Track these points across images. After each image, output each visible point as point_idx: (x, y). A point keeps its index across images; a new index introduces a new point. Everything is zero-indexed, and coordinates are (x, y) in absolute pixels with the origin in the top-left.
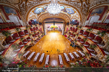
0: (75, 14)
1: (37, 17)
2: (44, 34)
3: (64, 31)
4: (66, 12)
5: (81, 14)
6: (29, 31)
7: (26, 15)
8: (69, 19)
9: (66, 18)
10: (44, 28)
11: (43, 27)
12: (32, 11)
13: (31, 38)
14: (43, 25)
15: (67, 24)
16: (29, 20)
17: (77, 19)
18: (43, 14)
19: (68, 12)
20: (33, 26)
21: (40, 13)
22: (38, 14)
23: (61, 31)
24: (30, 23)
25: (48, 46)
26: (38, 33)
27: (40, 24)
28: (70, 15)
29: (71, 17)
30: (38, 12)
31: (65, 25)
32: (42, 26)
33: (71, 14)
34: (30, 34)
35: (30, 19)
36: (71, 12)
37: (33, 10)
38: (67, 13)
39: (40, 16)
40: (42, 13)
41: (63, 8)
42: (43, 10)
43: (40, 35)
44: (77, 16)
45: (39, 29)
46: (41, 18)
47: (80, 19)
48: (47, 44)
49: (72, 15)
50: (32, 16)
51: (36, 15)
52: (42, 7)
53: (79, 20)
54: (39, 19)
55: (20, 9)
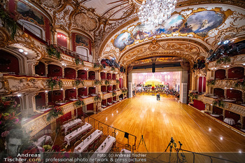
0: (228, 21)
1: (118, 55)
2: (126, 95)
4: (190, 30)
6: (98, 76)
7: (101, 46)
8: (202, 50)
9: (191, 49)
10: (128, 82)
11: (127, 77)
12: (110, 39)
13: (96, 92)
14: (128, 74)
15: (195, 66)
16: (103, 57)
18: (131, 49)
19: (194, 30)
20: (107, 70)
21: (125, 45)
22: (121, 49)
23: (173, 94)
24: (103, 61)
26: (114, 87)
27: (122, 70)
28: (205, 36)
29: (211, 41)
30: (122, 44)
31: (189, 72)
32: (125, 76)
34: (97, 82)
35: (105, 55)
36: (206, 26)
37: (113, 37)
38: (191, 34)
39: (124, 54)
40: (128, 48)
41: (180, 21)
42: (130, 39)
43: (118, 93)
45: (118, 78)
46: (125, 59)
48: (130, 116)
49: (213, 33)
50: (110, 50)
51: (117, 50)
52: (129, 29)
54: (122, 60)
55: (95, 39)
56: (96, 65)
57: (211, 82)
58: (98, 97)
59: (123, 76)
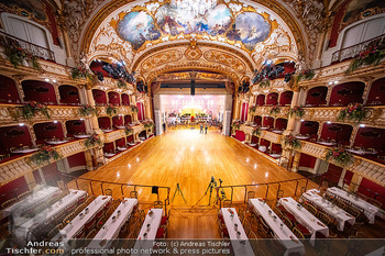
0: (274, 35)
3: (232, 117)
4: (237, 37)
5: (302, 27)
6: (88, 97)
7: (84, 28)
8: (248, 69)
9: (238, 65)
10: (153, 109)
11: (152, 102)
12: (109, 19)
13: (88, 130)
14: (152, 96)
15: (240, 89)
16: (94, 55)
17: (282, 54)
18: (155, 50)
19: (243, 37)
20: (107, 85)
21: (144, 39)
22: (136, 46)
24: (94, 65)
25: (162, 172)
26: (128, 119)
27: (141, 87)
28: (252, 49)
29: (257, 58)
30: (135, 36)
31: (234, 96)
32: (148, 99)
33: (258, 40)
34: (85, 110)
35: (101, 52)
36: (254, 36)
38: (239, 44)
39: (143, 56)
40: (149, 45)
41: (227, 19)
42: (152, 30)
43: (137, 129)
44: (283, 41)
45: (134, 102)
46: (146, 67)
47: (295, 48)
49: (260, 47)
51: (128, 47)
52: (149, 7)
53: (292, 55)
54: (138, 68)
55: (64, 6)
56: (76, 73)
57: (253, 109)
58: (93, 139)
59: (144, 99)
